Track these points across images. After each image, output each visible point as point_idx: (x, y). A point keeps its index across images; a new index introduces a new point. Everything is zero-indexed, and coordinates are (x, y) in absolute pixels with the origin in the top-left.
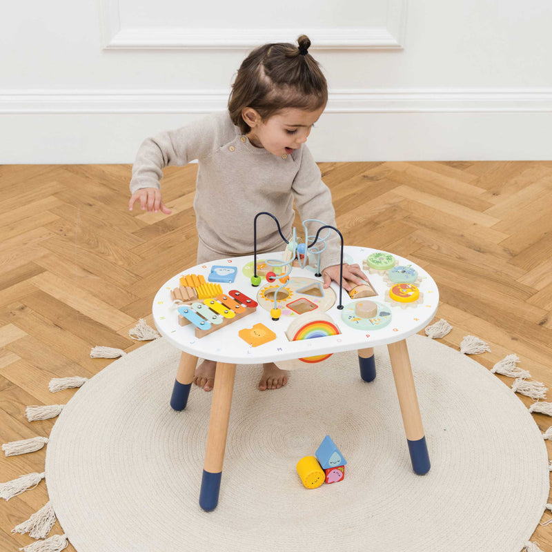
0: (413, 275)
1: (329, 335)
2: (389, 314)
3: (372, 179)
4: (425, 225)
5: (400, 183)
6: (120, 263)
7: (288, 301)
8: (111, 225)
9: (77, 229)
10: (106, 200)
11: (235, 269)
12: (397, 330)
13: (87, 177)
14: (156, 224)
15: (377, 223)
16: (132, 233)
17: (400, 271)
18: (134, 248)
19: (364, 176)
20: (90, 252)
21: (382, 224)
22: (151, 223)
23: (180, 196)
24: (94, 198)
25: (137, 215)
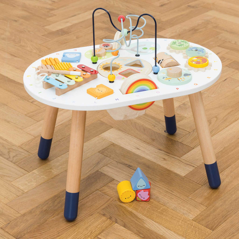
0: (203, 52)
1: (151, 89)
2: (190, 75)
3: (193, 7)
4: (227, 31)
5: (210, 9)
6: (35, 51)
7: (120, 71)
8: (29, 31)
9: (8, 34)
10: (25, 18)
11: (80, 54)
12: (197, 84)
13: (14, 6)
14: (58, 31)
15: (197, 30)
16: (43, 36)
17: (194, 49)
18: (43, 43)
19: (189, 6)
20: (15, 45)
21: (200, 30)
22: (54, 30)
23: (73, 16)
24: (19, 17)
25: (46, 26)
